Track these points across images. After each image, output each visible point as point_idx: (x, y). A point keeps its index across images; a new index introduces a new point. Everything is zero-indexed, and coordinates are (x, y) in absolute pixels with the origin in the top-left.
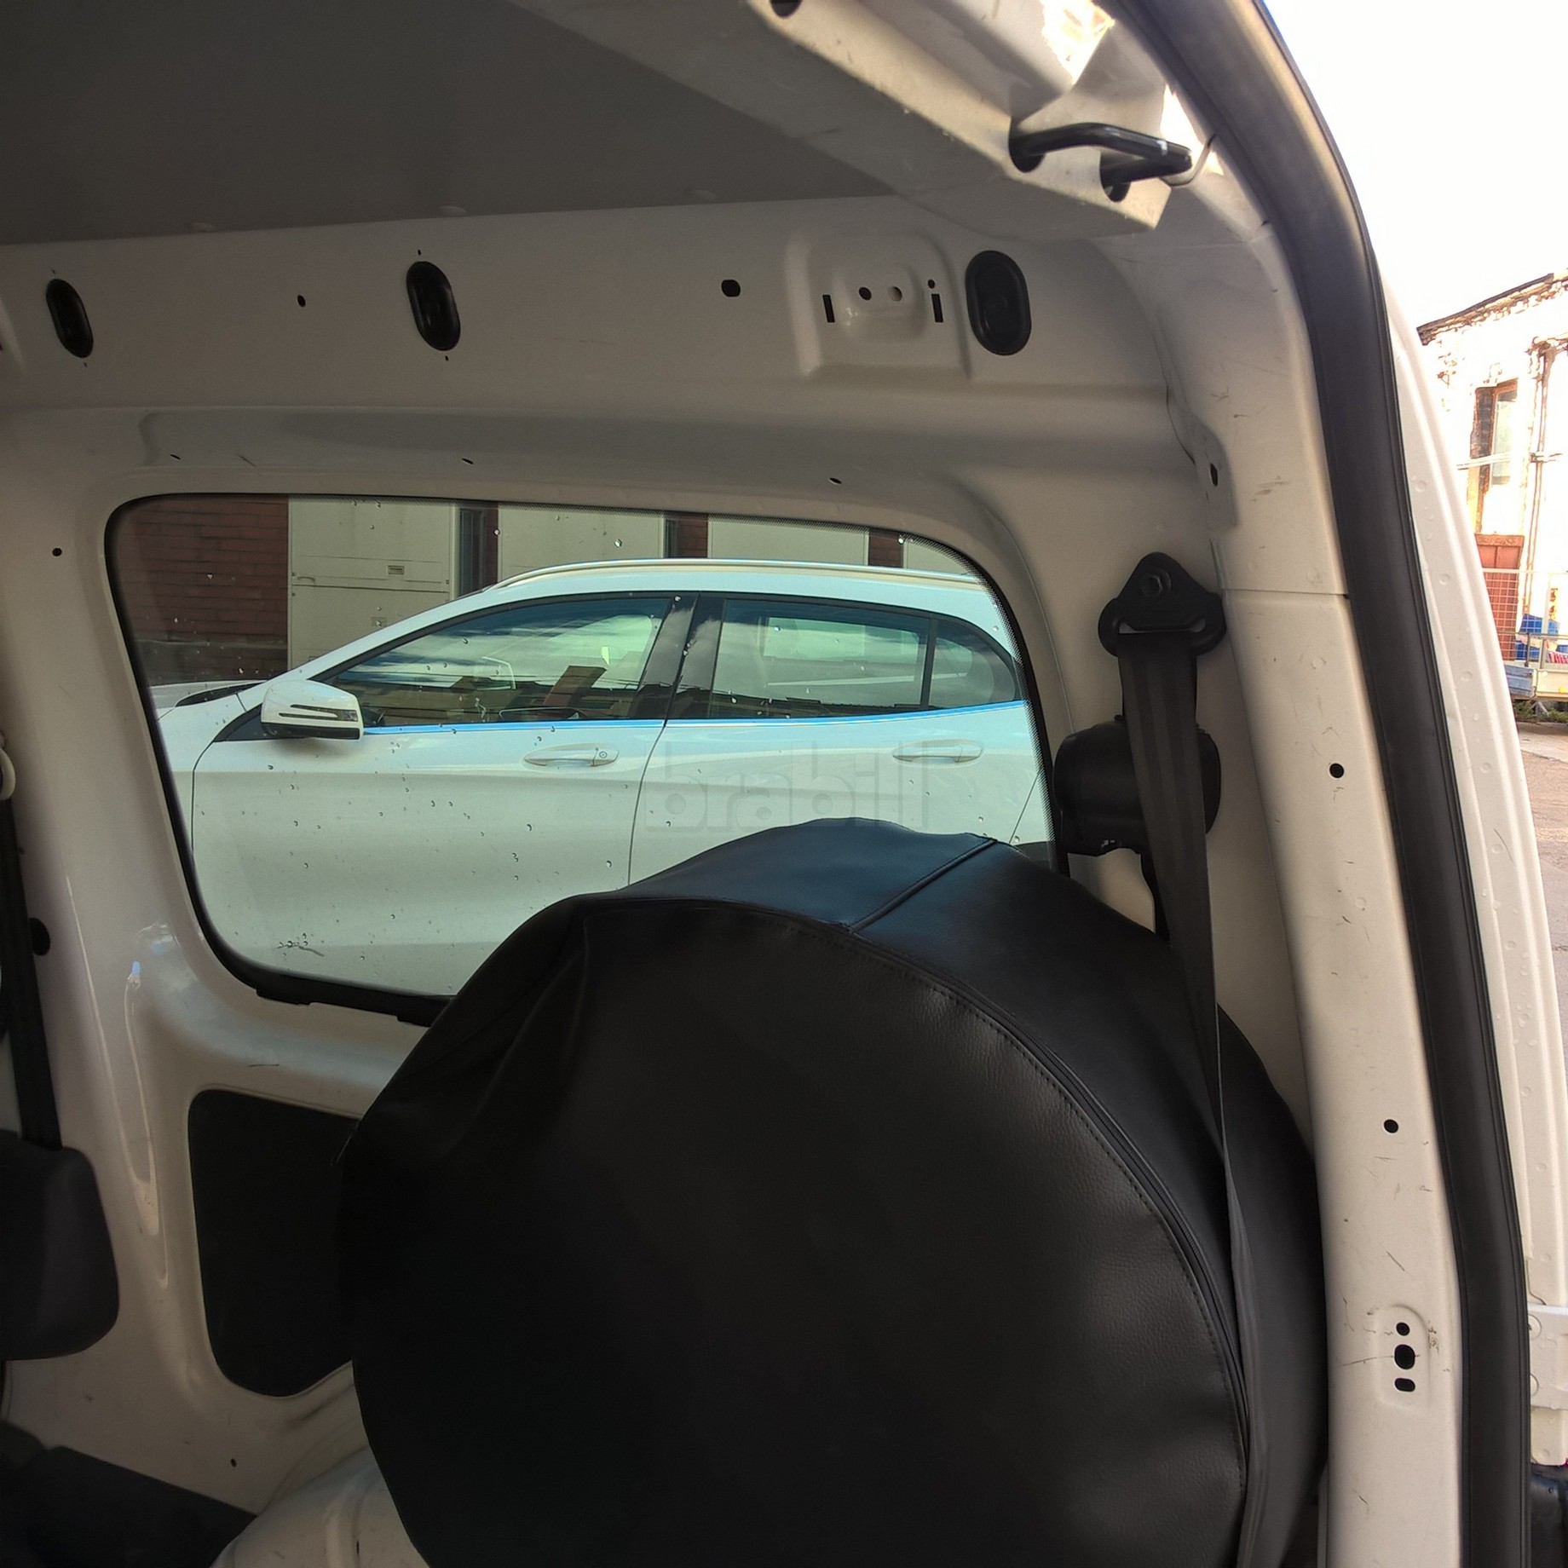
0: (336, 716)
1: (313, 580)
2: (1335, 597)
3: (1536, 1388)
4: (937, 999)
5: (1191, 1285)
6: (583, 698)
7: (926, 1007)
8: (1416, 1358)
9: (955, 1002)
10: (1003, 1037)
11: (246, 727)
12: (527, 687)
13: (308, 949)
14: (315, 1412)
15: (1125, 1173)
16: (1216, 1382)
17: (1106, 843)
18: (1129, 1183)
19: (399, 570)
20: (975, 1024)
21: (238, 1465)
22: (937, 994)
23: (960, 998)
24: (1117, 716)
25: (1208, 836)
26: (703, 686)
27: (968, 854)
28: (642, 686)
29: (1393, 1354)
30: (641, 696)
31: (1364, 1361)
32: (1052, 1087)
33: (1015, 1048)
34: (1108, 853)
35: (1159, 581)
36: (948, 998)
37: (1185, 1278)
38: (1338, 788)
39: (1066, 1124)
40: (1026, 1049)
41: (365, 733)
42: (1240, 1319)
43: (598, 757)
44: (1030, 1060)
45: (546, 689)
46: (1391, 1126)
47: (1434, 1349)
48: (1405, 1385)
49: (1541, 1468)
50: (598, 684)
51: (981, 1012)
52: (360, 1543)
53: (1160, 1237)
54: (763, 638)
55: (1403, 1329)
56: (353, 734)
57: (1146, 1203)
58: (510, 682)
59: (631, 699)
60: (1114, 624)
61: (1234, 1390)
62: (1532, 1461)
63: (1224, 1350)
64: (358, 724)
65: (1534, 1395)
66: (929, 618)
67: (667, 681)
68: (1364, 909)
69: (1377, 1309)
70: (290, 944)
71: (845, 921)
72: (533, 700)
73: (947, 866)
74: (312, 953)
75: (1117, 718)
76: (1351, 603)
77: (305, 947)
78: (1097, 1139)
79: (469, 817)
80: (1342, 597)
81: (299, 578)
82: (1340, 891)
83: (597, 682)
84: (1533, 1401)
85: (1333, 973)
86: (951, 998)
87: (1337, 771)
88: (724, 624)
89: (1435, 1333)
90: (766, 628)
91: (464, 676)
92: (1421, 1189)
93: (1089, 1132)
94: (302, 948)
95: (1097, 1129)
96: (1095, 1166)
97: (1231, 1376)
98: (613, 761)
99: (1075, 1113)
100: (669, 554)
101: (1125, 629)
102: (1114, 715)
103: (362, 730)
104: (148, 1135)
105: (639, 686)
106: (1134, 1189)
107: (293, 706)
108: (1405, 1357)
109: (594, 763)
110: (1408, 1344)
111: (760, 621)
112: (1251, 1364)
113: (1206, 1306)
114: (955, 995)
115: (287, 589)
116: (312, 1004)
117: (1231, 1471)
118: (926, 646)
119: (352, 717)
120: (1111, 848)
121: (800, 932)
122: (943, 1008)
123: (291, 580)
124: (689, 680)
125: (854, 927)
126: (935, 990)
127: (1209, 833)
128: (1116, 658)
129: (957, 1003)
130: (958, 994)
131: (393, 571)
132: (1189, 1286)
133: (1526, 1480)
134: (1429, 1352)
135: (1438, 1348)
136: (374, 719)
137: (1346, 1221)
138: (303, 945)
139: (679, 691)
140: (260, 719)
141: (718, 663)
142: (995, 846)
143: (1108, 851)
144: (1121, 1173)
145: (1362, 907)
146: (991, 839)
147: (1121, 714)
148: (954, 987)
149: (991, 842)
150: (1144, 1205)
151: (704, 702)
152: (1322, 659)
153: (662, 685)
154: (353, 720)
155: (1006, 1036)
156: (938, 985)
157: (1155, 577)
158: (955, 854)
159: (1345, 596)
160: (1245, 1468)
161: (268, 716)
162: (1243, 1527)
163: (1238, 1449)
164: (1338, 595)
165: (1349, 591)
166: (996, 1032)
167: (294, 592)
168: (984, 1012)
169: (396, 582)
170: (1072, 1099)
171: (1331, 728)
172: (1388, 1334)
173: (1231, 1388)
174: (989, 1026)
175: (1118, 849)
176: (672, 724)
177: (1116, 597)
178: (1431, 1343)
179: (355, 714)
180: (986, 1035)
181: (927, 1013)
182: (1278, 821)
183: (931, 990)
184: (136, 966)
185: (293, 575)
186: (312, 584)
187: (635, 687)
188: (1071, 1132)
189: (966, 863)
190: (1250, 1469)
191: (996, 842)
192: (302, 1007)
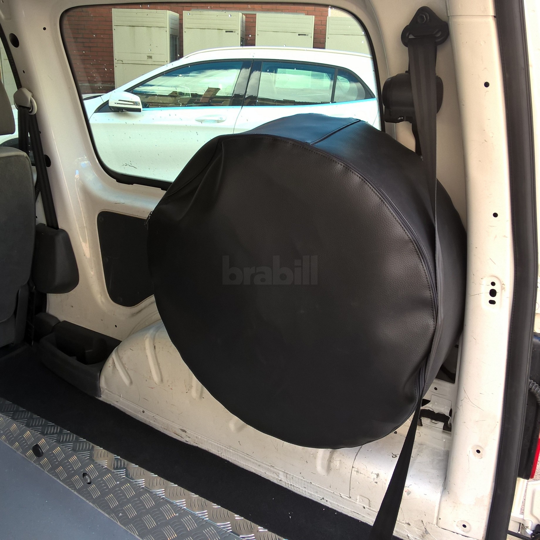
0: (133, 104)
1: (122, 61)
2: (491, 16)
3: (538, 307)
4: (339, 167)
5: (421, 263)
6: (213, 99)
7: (335, 170)
8: (497, 294)
9: (345, 168)
10: (361, 180)
11: (104, 108)
12: (195, 95)
13: (132, 166)
14: (140, 311)
15: (401, 225)
16: (428, 294)
17: (400, 118)
18: (402, 228)
19: (150, 57)
20: (351, 176)
21: (117, 327)
22: (339, 165)
23: (347, 167)
24: (406, 71)
25: (437, 115)
26: (254, 94)
27: (350, 123)
28: (233, 95)
29: (489, 292)
30: (234, 98)
31: (479, 294)
32: (377, 197)
33: (365, 183)
34: (400, 123)
35: (425, 17)
36: (343, 167)
37: (419, 260)
38: (487, 91)
39: (381, 209)
40: (369, 184)
41: (143, 110)
42: (437, 275)
43: (219, 119)
44: (370, 188)
45: (200, 96)
46: (495, 215)
47: (503, 290)
48: (492, 302)
49: (538, 334)
50: (218, 94)
51: (354, 171)
52: (156, 346)
53: (411, 247)
54: (275, 77)
55: (493, 284)
56: (139, 110)
57: (407, 235)
58: (189, 94)
59: (230, 100)
60: (407, 35)
61: (434, 297)
62: (534, 331)
63: (431, 284)
64: (140, 107)
65: (537, 309)
66: (334, 68)
67: (242, 93)
68: (492, 137)
69: (485, 277)
70: (126, 165)
71: (309, 141)
72: (196, 100)
73: (343, 127)
74: (133, 167)
75: (406, 72)
76: (497, 19)
77: (131, 165)
78: (392, 214)
79: (182, 120)
80: (493, 17)
81: (118, 61)
82: (484, 130)
83: (217, 93)
84: (536, 312)
85: (479, 161)
86: (344, 166)
87: (487, 85)
88: (262, 73)
89: (504, 285)
90: (276, 74)
91: (173, 91)
92: (504, 237)
93: (389, 212)
94: (130, 166)
95: (392, 211)
96: (391, 223)
97: (433, 292)
98: (224, 121)
99: (384, 205)
100: (242, 45)
101: (411, 37)
102: (405, 71)
103: (142, 109)
104: (85, 225)
105: (232, 95)
106: (403, 231)
107: (119, 100)
108: (493, 293)
109: (218, 122)
110: (494, 289)
111: (274, 71)
112: (440, 290)
113: (426, 269)
114: (345, 166)
115: (114, 65)
116: (134, 184)
117: (431, 322)
118: (333, 80)
119: (138, 105)
120: (401, 121)
121: (293, 144)
122: (341, 170)
123: (115, 61)
124: (249, 93)
125: (311, 143)
126: (338, 163)
127: (438, 113)
128: (407, 48)
129: (346, 168)
130: (346, 165)
131: (148, 58)
132: (420, 263)
133: (532, 337)
134: (501, 293)
135: (505, 290)
136: (146, 105)
137: (476, 248)
138: (130, 165)
139: (246, 97)
140: (108, 105)
141: (259, 87)
142: (360, 122)
143: (400, 122)
144: (400, 226)
145: (492, 136)
146: (358, 119)
147: (408, 70)
148: (345, 163)
149: (358, 120)
150: (407, 236)
151: (255, 100)
152: (484, 41)
153: (240, 94)
154: (139, 105)
155: (362, 179)
156: (340, 162)
157: (423, 15)
158: (346, 124)
159: (495, 17)
160: (435, 321)
161: (111, 104)
162: (434, 340)
163: (433, 316)
164: (492, 16)
165: (496, 15)
166: (359, 178)
167: (116, 65)
168: (355, 171)
169: (150, 62)
170: (384, 201)
171: (485, 68)
172: (488, 285)
173: (432, 296)
174: (357, 176)
175: (404, 122)
176: (245, 108)
177: (408, 24)
178: (503, 289)
179: (139, 104)
180: (356, 178)
181: (335, 171)
182: (463, 105)
183: (337, 163)
184: (77, 171)
185: (116, 59)
186: (122, 62)
187: (231, 95)
188: (383, 211)
189: (349, 126)
190: (437, 321)
191: (360, 121)
192: (131, 185)
